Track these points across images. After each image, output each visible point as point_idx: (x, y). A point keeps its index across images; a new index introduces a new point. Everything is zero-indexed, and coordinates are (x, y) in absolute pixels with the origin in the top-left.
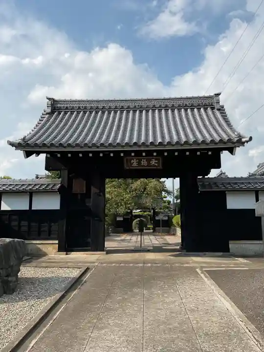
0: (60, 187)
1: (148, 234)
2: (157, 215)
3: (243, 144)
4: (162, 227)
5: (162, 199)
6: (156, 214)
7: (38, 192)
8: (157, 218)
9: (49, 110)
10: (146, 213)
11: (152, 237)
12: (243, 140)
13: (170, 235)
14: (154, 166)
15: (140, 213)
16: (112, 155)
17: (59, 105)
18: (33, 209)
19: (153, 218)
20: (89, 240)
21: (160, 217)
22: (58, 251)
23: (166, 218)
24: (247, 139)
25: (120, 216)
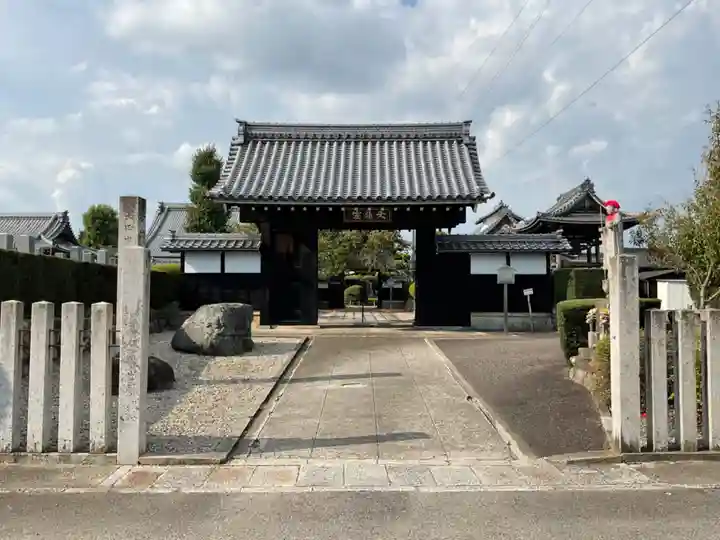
0: (261, 245)
1: (370, 310)
2: (385, 281)
3: (484, 200)
4: (393, 299)
5: (394, 252)
6: (383, 278)
7: (234, 251)
8: (384, 286)
9: (241, 140)
10: (366, 277)
11: (376, 314)
12: (486, 196)
13: (405, 311)
14: (380, 219)
15: (355, 277)
16: (331, 209)
17: (254, 132)
18: (226, 271)
19: (377, 285)
20: (299, 312)
21: (390, 284)
22: (261, 324)
23: (400, 286)
24: (489, 195)
25: (322, 281)
